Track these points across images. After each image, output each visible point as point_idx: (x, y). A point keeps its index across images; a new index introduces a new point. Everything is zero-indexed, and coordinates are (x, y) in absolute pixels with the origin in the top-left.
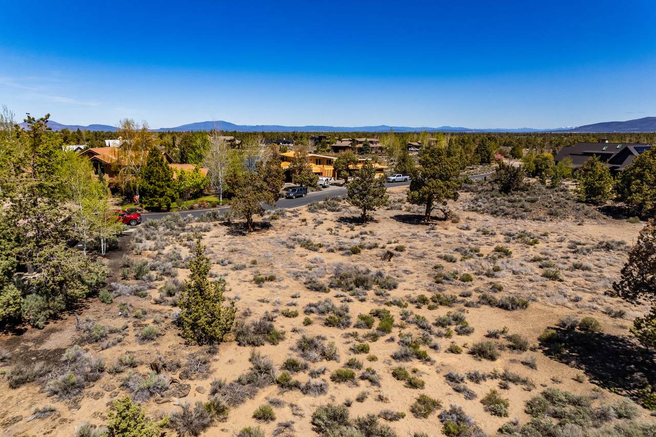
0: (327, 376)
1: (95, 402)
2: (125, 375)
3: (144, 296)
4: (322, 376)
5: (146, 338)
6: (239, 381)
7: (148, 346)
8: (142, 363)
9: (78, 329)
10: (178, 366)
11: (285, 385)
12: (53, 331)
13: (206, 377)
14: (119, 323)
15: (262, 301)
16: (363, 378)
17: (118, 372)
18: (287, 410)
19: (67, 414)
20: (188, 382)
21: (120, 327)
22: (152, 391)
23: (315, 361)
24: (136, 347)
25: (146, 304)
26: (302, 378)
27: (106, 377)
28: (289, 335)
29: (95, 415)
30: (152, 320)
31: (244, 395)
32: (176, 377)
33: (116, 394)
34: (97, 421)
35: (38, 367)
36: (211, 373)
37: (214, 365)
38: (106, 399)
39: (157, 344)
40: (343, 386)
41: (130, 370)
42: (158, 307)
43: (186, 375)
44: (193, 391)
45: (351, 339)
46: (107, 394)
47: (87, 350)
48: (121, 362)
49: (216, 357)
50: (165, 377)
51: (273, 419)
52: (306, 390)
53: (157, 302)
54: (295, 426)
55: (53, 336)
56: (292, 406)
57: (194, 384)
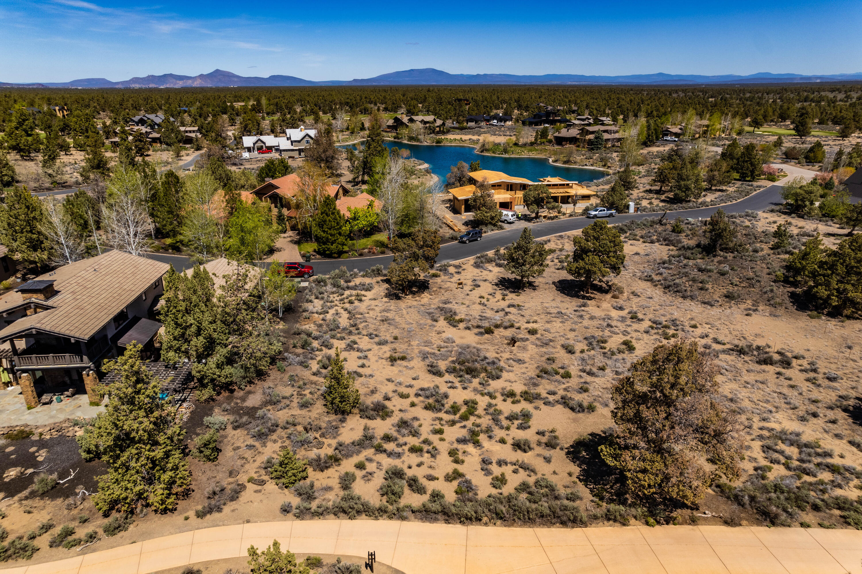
0: (406, 448)
1: (274, 445)
2: (289, 431)
3: (306, 367)
4: (404, 447)
5: (304, 405)
6: (353, 443)
7: (304, 412)
8: (299, 424)
9: (264, 393)
10: (320, 429)
11: (379, 449)
12: (250, 392)
13: (335, 438)
14: (287, 391)
15: (389, 380)
16: (428, 452)
17: (286, 428)
18: (374, 464)
19: (261, 449)
20: (324, 440)
21: (288, 395)
22: (304, 443)
23: (404, 436)
24: (297, 412)
25: (306, 374)
26: (390, 446)
27: (279, 430)
28: (396, 413)
29: (274, 452)
30: (308, 391)
31: (353, 453)
32: (318, 436)
33: (284, 442)
34: (275, 456)
35: (245, 419)
36: (339, 435)
37: (342, 430)
38: (279, 444)
39: (310, 411)
40: (413, 456)
41: (292, 429)
42: (315, 378)
43: (323, 435)
44: (325, 446)
45: (437, 422)
46: (280, 441)
47: (269, 410)
48: (287, 423)
49: (344, 425)
50: (311, 435)
51: (365, 469)
52: (390, 455)
53: (314, 374)
54: (375, 475)
55: (251, 396)
56: (378, 463)
57: (326, 441)
